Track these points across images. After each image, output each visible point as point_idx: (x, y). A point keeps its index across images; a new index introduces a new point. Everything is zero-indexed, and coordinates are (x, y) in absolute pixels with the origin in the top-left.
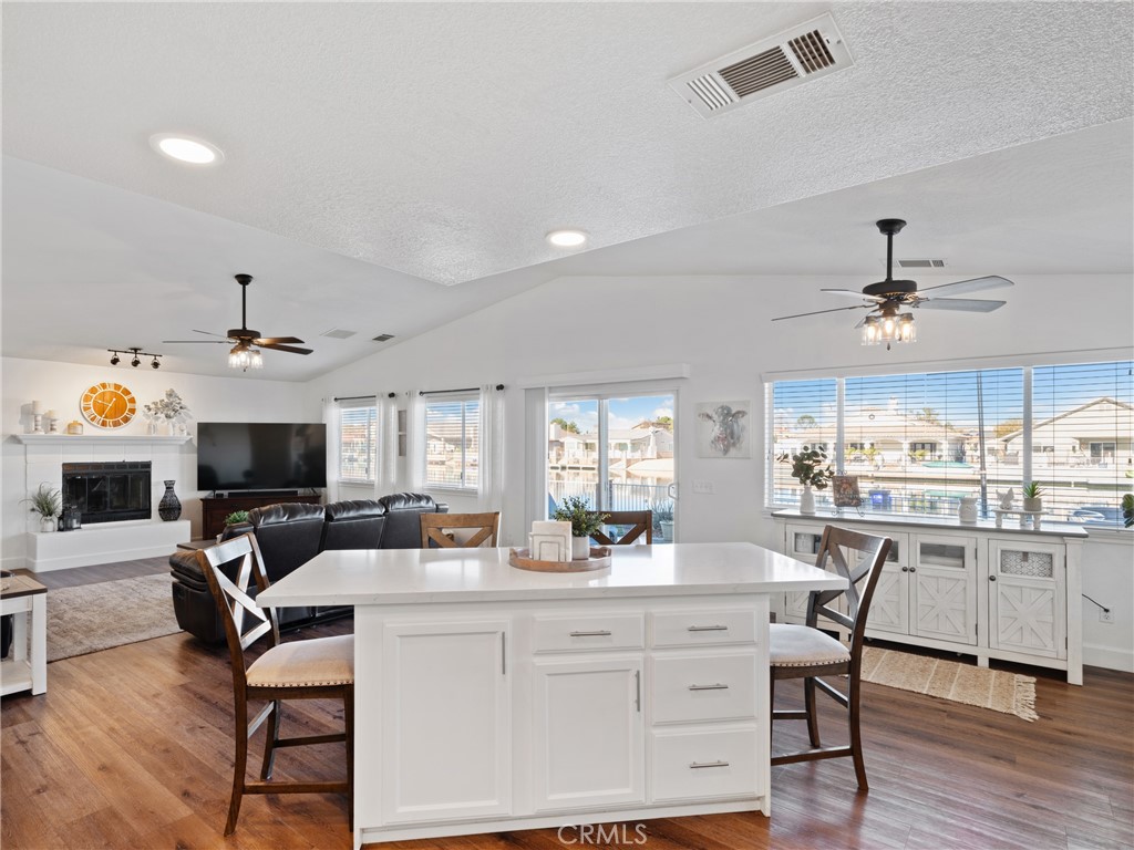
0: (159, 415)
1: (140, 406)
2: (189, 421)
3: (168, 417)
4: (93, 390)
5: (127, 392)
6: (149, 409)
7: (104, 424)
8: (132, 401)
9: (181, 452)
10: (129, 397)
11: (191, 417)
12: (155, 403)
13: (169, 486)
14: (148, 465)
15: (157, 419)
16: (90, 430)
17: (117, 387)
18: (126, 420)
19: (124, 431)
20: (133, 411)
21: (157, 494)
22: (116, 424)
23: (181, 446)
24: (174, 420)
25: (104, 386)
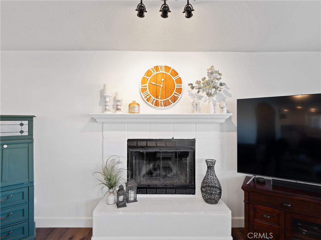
0: (201, 93)
1: (185, 86)
2: (228, 99)
3: (209, 95)
4: (148, 73)
5: (175, 73)
6: (193, 88)
7: (157, 104)
8: (179, 81)
9: (222, 131)
10: (177, 77)
11: (230, 96)
12: (198, 82)
13: (210, 166)
14: (193, 142)
15: (200, 97)
16: (146, 109)
17: (167, 68)
18: (175, 99)
19: (172, 110)
20: (180, 91)
21: (201, 171)
22: (166, 104)
23: (221, 124)
24: (214, 98)
25: (156, 68)
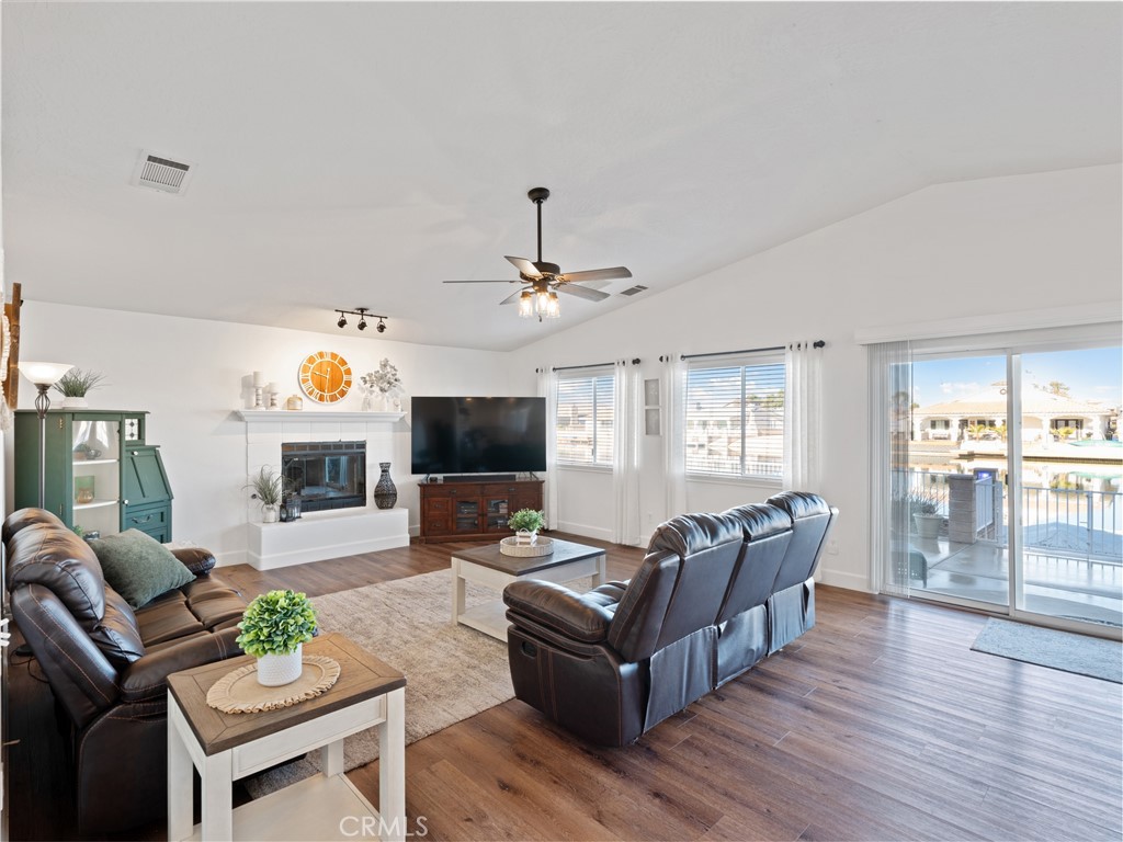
0: (373, 389)
1: (356, 378)
2: (401, 395)
3: (382, 390)
4: (311, 360)
5: (343, 363)
6: (365, 382)
7: (321, 399)
8: (348, 372)
9: (394, 431)
10: (345, 367)
11: (403, 391)
12: (370, 375)
13: (385, 469)
14: (362, 445)
15: (372, 392)
16: (309, 406)
17: (334, 356)
18: (343, 394)
19: (340, 406)
20: (349, 383)
21: (373, 478)
22: (333, 399)
23: (394, 423)
24: (387, 394)
25: (321, 355)
